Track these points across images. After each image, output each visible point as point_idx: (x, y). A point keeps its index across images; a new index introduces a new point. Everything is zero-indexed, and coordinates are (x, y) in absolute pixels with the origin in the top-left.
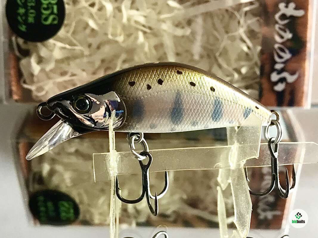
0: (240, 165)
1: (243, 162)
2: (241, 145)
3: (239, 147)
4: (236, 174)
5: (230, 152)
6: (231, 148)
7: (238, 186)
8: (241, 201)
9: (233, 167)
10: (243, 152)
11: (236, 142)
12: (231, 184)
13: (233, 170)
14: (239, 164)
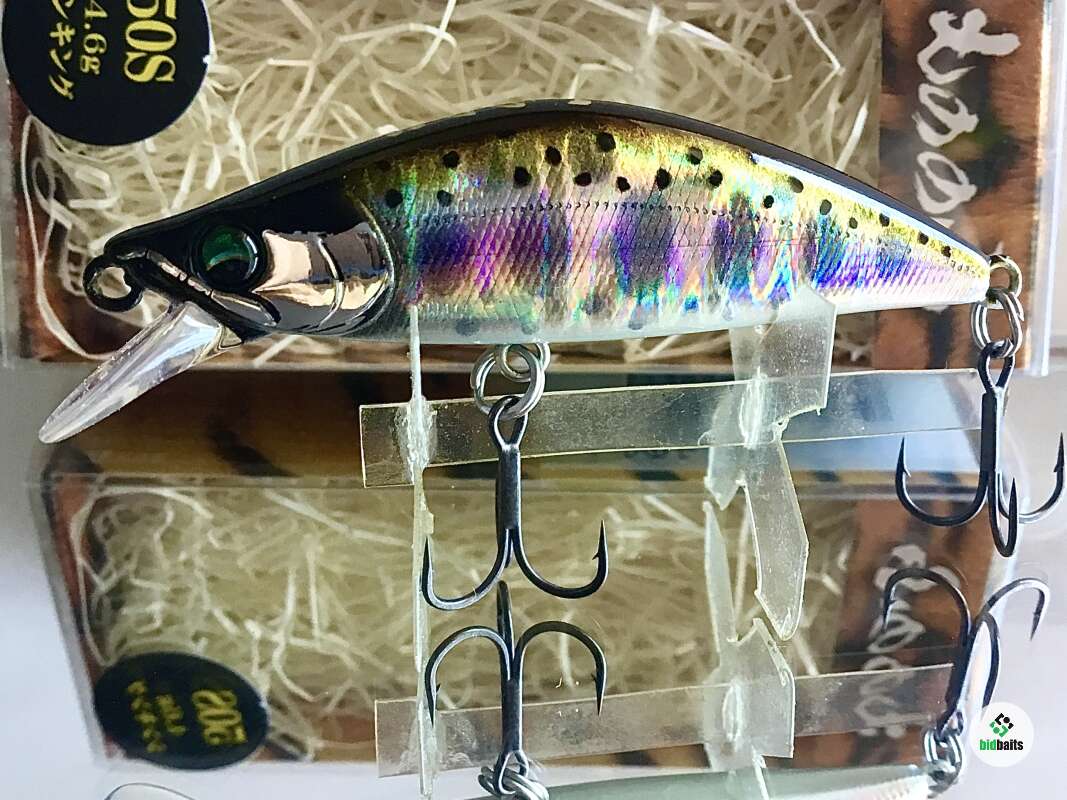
0: (771, 433)
1: (780, 424)
2: (773, 380)
3: (770, 384)
4: (760, 460)
5: (743, 399)
6: (744, 386)
7: (766, 494)
8: (777, 536)
9: (751, 440)
10: (780, 397)
11: (759, 369)
12: (746, 490)
13: (751, 451)
14: (769, 430)
